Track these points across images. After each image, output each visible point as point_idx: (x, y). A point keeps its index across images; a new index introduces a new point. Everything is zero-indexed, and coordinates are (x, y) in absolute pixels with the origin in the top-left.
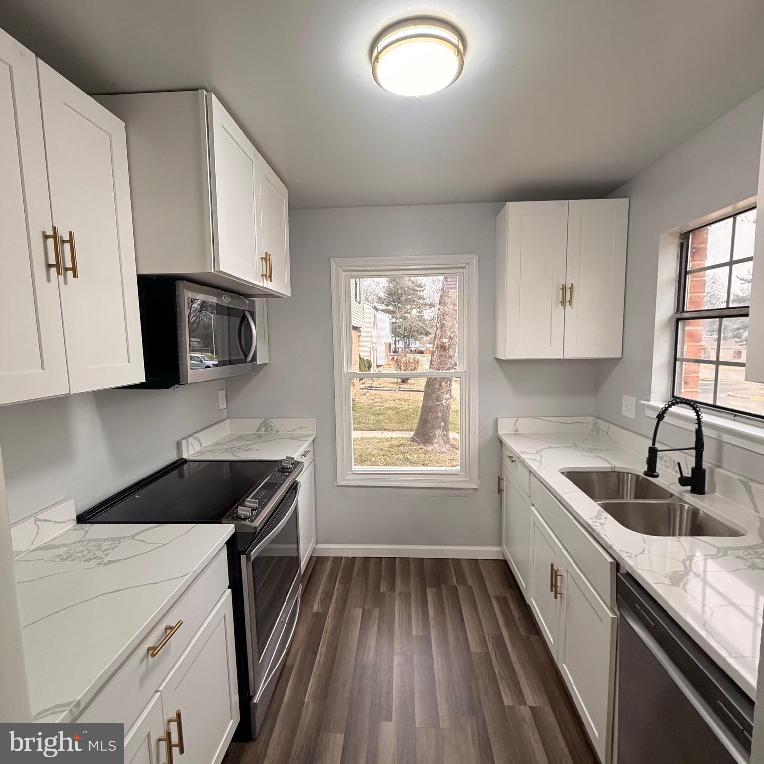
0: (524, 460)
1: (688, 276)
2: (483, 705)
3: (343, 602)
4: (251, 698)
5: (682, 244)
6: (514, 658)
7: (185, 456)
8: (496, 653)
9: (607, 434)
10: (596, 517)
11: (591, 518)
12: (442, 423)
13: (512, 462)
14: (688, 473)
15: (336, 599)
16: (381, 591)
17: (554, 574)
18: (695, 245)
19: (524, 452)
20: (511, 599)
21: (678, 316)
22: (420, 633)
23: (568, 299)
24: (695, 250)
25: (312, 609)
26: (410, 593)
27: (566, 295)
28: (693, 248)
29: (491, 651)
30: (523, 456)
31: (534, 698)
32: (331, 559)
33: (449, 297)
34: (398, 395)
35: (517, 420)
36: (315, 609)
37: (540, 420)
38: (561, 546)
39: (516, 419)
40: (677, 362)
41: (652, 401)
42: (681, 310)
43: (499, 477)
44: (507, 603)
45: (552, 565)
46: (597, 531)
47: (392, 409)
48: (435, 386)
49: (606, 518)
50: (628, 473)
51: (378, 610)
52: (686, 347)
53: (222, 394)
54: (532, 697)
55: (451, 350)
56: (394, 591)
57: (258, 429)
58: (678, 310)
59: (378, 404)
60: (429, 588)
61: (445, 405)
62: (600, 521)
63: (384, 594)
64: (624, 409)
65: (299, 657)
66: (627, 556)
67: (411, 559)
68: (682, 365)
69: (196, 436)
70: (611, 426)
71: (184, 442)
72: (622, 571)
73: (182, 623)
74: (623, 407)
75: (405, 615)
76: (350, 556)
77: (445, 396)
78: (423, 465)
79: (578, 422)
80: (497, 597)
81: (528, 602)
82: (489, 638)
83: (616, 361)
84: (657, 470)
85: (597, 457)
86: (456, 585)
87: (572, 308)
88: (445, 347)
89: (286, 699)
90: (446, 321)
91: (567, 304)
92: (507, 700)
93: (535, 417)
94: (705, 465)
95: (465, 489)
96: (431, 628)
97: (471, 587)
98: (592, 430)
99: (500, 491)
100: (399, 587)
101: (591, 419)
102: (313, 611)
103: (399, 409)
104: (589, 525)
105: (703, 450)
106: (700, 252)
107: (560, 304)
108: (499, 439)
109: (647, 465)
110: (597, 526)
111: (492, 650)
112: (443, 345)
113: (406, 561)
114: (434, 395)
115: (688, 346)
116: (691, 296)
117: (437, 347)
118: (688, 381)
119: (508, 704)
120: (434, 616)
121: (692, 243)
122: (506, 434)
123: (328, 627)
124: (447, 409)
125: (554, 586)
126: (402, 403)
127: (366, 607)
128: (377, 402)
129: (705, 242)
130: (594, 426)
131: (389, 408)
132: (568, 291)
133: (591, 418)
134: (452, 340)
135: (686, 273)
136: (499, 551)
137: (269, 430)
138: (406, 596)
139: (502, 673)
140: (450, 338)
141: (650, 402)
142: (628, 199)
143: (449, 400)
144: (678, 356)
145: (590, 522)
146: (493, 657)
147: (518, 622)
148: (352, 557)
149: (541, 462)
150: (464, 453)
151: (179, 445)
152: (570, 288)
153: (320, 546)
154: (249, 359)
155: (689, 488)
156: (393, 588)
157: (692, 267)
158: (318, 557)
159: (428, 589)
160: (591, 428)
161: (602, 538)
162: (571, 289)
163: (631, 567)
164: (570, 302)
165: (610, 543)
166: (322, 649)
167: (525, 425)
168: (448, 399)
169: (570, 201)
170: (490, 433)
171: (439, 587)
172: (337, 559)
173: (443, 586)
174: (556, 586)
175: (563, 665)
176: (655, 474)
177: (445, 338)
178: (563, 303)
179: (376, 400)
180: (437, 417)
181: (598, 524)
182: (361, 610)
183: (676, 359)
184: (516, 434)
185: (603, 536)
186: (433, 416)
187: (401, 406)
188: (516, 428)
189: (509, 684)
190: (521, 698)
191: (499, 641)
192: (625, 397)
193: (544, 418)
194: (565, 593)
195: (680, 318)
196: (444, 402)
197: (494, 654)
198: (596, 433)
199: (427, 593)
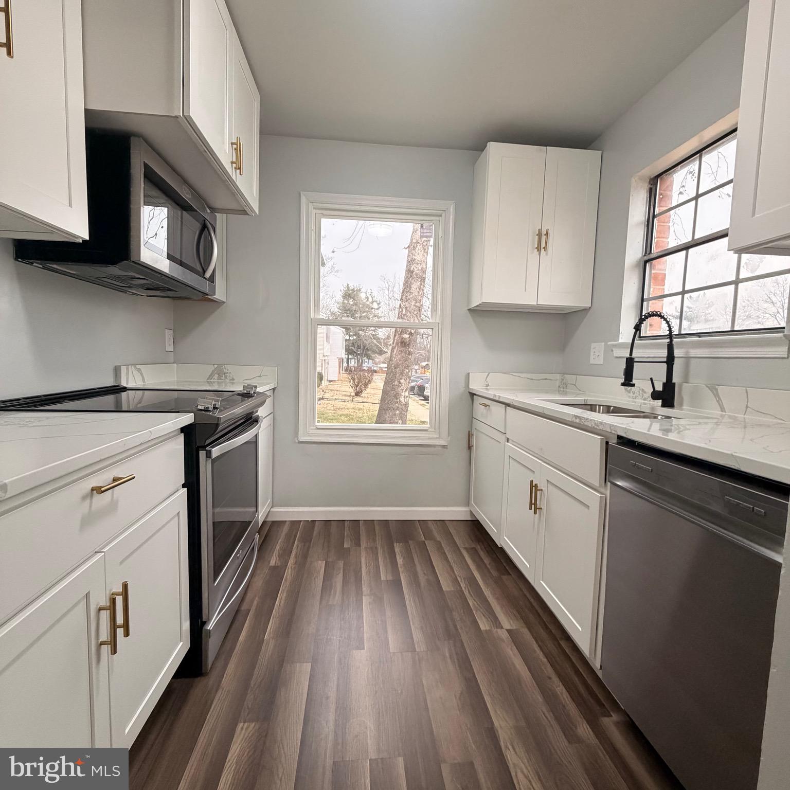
0: (500, 396)
1: (655, 219)
2: (459, 630)
3: (304, 557)
4: (204, 623)
5: (651, 189)
6: (487, 593)
7: (124, 384)
8: (469, 590)
9: (575, 385)
12: (400, 421)
13: (486, 407)
14: (659, 388)
15: (296, 555)
16: (346, 546)
17: (534, 490)
18: (661, 192)
20: (481, 551)
21: (646, 258)
22: (390, 578)
23: (543, 245)
24: (661, 196)
25: (269, 563)
26: (376, 548)
27: (541, 241)
28: (660, 194)
29: (463, 589)
31: (510, 622)
32: (287, 523)
33: (411, 292)
34: (351, 405)
35: (488, 375)
36: (272, 563)
37: (511, 375)
38: (541, 461)
39: (487, 373)
40: (644, 303)
41: (621, 339)
42: (648, 252)
43: (469, 432)
45: (532, 482)
47: (347, 415)
48: (394, 382)
50: (600, 406)
51: (343, 561)
52: (651, 289)
53: (169, 334)
54: (508, 623)
55: (411, 347)
56: (360, 546)
57: (210, 376)
58: (646, 253)
59: (330, 411)
60: (397, 543)
61: (404, 403)
63: (348, 549)
64: (592, 357)
65: (255, 602)
66: (618, 424)
67: (375, 521)
68: (647, 304)
69: (137, 366)
70: (579, 377)
71: (123, 369)
73: (134, 478)
74: (592, 353)
75: (372, 564)
77: (404, 393)
79: (546, 379)
80: (465, 548)
81: (500, 544)
82: (461, 579)
83: (586, 310)
84: (634, 379)
86: (426, 542)
87: (547, 254)
88: (405, 343)
89: (241, 638)
90: (407, 316)
91: (543, 250)
92: (484, 625)
94: (675, 380)
95: (434, 446)
96: (401, 575)
97: (439, 541)
98: (559, 386)
99: (470, 447)
100: (364, 544)
101: (558, 376)
102: (270, 565)
103: (353, 416)
104: (577, 417)
105: (674, 364)
107: (536, 250)
108: (470, 393)
111: (465, 588)
112: (404, 341)
113: (370, 523)
114: (392, 392)
115: (654, 289)
116: (657, 241)
117: (397, 343)
118: (653, 323)
119: (484, 629)
120: (404, 565)
121: (660, 190)
123: (288, 577)
124: (406, 407)
125: (534, 505)
126: (356, 411)
127: (330, 560)
128: (330, 410)
130: (561, 382)
131: (343, 415)
132: (544, 238)
133: (558, 374)
134: (412, 336)
135: (654, 217)
136: (466, 511)
137: (223, 378)
138: (373, 551)
139: (476, 605)
140: (411, 334)
141: (618, 341)
142: (601, 152)
143: (408, 398)
144: (644, 298)
145: (577, 414)
146: (466, 593)
148: (311, 521)
150: (434, 410)
151: (117, 371)
152: (545, 235)
153: (275, 509)
154: (208, 275)
155: (659, 402)
156: (358, 544)
157: (659, 211)
158: (273, 522)
159: (395, 545)
160: (558, 385)
161: (591, 420)
162: (547, 235)
163: (625, 428)
164: (545, 248)
166: (282, 596)
167: (498, 379)
168: (407, 397)
169: (548, 147)
170: (462, 390)
171: (407, 542)
172: (295, 524)
173: (410, 542)
174: (535, 504)
175: (541, 581)
176: (632, 381)
177: (406, 333)
178: (539, 249)
179: (328, 408)
180: (395, 414)
181: (584, 415)
182: (324, 562)
183: (643, 300)
184: (487, 388)
186: (391, 414)
187: (355, 413)
188: (487, 383)
189: (484, 613)
190: (497, 624)
191: (472, 581)
192: (593, 345)
193: (514, 374)
194: (544, 507)
195: (648, 260)
196: (402, 399)
197: (467, 592)
198: (564, 388)
199: (394, 547)
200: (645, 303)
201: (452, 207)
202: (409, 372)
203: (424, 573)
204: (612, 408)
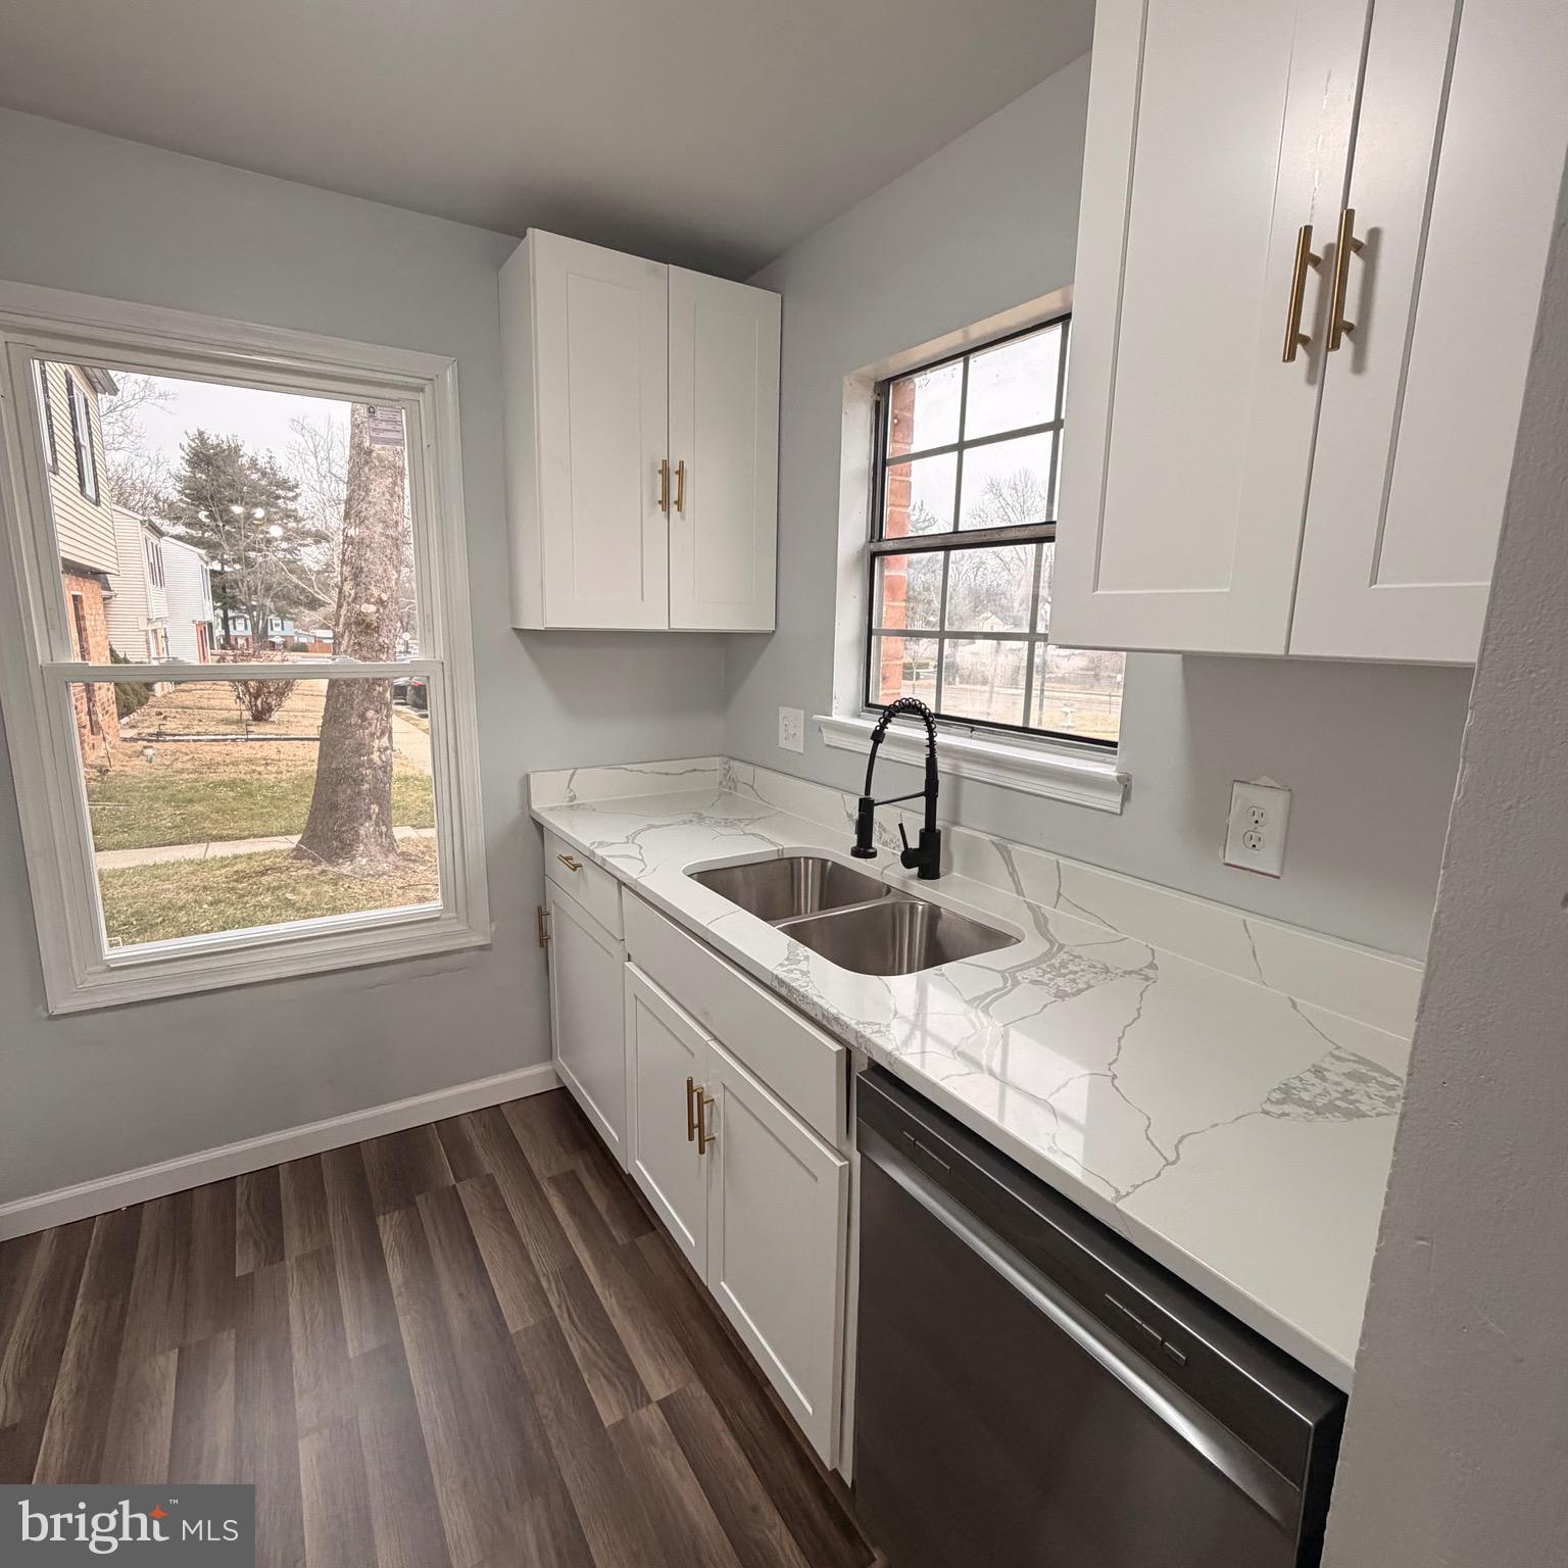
0: (604, 860)
1: (887, 468)
2: (556, 1452)
3: (106, 1356)
5: (877, 404)
6: (609, 1302)
8: (568, 1312)
9: (752, 787)
10: (787, 959)
11: (781, 965)
12: (373, 806)
13: (574, 870)
14: (914, 842)
15: (78, 1357)
16: (239, 1272)
17: (696, 1099)
18: (896, 411)
19: (601, 844)
20: (585, 1172)
21: (874, 547)
22: (372, 1343)
23: (674, 496)
24: (896, 421)
26: (330, 1250)
27: (670, 488)
28: (894, 417)
29: (556, 1311)
30: (600, 852)
31: (663, 1377)
33: (370, 502)
34: (244, 750)
35: (573, 774)
37: (620, 771)
38: (706, 1037)
39: (571, 771)
41: (836, 714)
42: (877, 536)
43: (539, 909)
44: (578, 1182)
45: (690, 1083)
46: (801, 990)
47: (232, 784)
48: (349, 718)
49: (807, 958)
50: (807, 859)
51: (233, 1331)
52: (885, 608)
54: (659, 1378)
55: (384, 632)
56: (282, 1258)
58: (872, 537)
59: (185, 776)
60: (384, 1214)
61: (379, 763)
62: (799, 967)
63: (250, 1277)
64: (782, 735)
66: (874, 1032)
67: (322, 1157)
68: (879, 641)
70: (759, 771)
72: (860, 1066)
74: (782, 728)
75: (321, 1314)
76: (123, 1205)
77: (377, 741)
78: (334, 910)
79: (695, 770)
80: (553, 1180)
81: (627, 1169)
82: (549, 1281)
83: (767, 636)
84: (875, 844)
85: (745, 834)
86: (457, 1185)
87: (683, 518)
88: (368, 626)
90: (365, 560)
91: (673, 508)
92: (609, 1415)
93: (609, 766)
94: (939, 824)
95: (460, 951)
97: (490, 1177)
98: (721, 783)
99: (543, 940)
100: (295, 1243)
101: (716, 762)
103: (251, 784)
104: (782, 982)
105: (937, 796)
106: (905, 424)
107: (660, 506)
108: (533, 819)
109: (856, 836)
110: (798, 980)
111: (559, 1307)
112: (364, 621)
113: (308, 1165)
114: (347, 742)
115: (888, 607)
117: (347, 625)
118: (887, 675)
119: (612, 1422)
120: (406, 1283)
121: (893, 406)
122: (551, 809)
124: (385, 772)
125: (697, 1130)
126: (258, 769)
127: (192, 1340)
128: (182, 771)
129: (910, 408)
130: (725, 775)
131: (222, 783)
132: (674, 479)
133: (718, 759)
134: (385, 607)
135: (885, 463)
136: (546, 1072)
138: (321, 1263)
139: (589, 1351)
140: (381, 602)
141: (831, 716)
142: (780, 296)
143: (389, 752)
144: (873, 626)
145: (781, 973)
146: (565, 1324)
147: (606, 1218)
148: (129, 1207)
149: (642, 860)
150: (450, 867)
152: (678, 473)
155: (915, 870)
156: (274, 1250)
157: (893, 453)
159: (380, 1218)
160: (719, 780)
161: (815, 1004)
162: (680, 473)
163: (890, 1054)
164: (679, 503)
165: (833, 1011)
167: (592, 783)
168: (386, 749)
169: (670, 266)
170: (513, 809)
171: (411, 1203)
172: (72, 1234)
173: (420, 1199)
174: (702, 1126)
175: (723, 1284)
176: (871, 851)
177: (368, 601)
178: (665, 503)
179: (179, 765)
180: (359, 793)
181: (797, 975)
182: (174, 1355)
183: (870, 631)
184: (573, 806)
185: (815, 999)
186: (349, 791)
187: (256, 776)
188: (572, 794)
189: (606, 1371)
190: (636, 1392)
191: (573, 1276)
192: (783, 711)
193: (629, 767)
194: (719, 1134)
195: (876, 554)
196: (375, 757)
197: (566, 1315)
198: (730, 788)
199: (376, 1227)
200: (874, 638)
201: (449, 373)
202: (385, 691)
203: (460, 1295)
204: (829, 864)
